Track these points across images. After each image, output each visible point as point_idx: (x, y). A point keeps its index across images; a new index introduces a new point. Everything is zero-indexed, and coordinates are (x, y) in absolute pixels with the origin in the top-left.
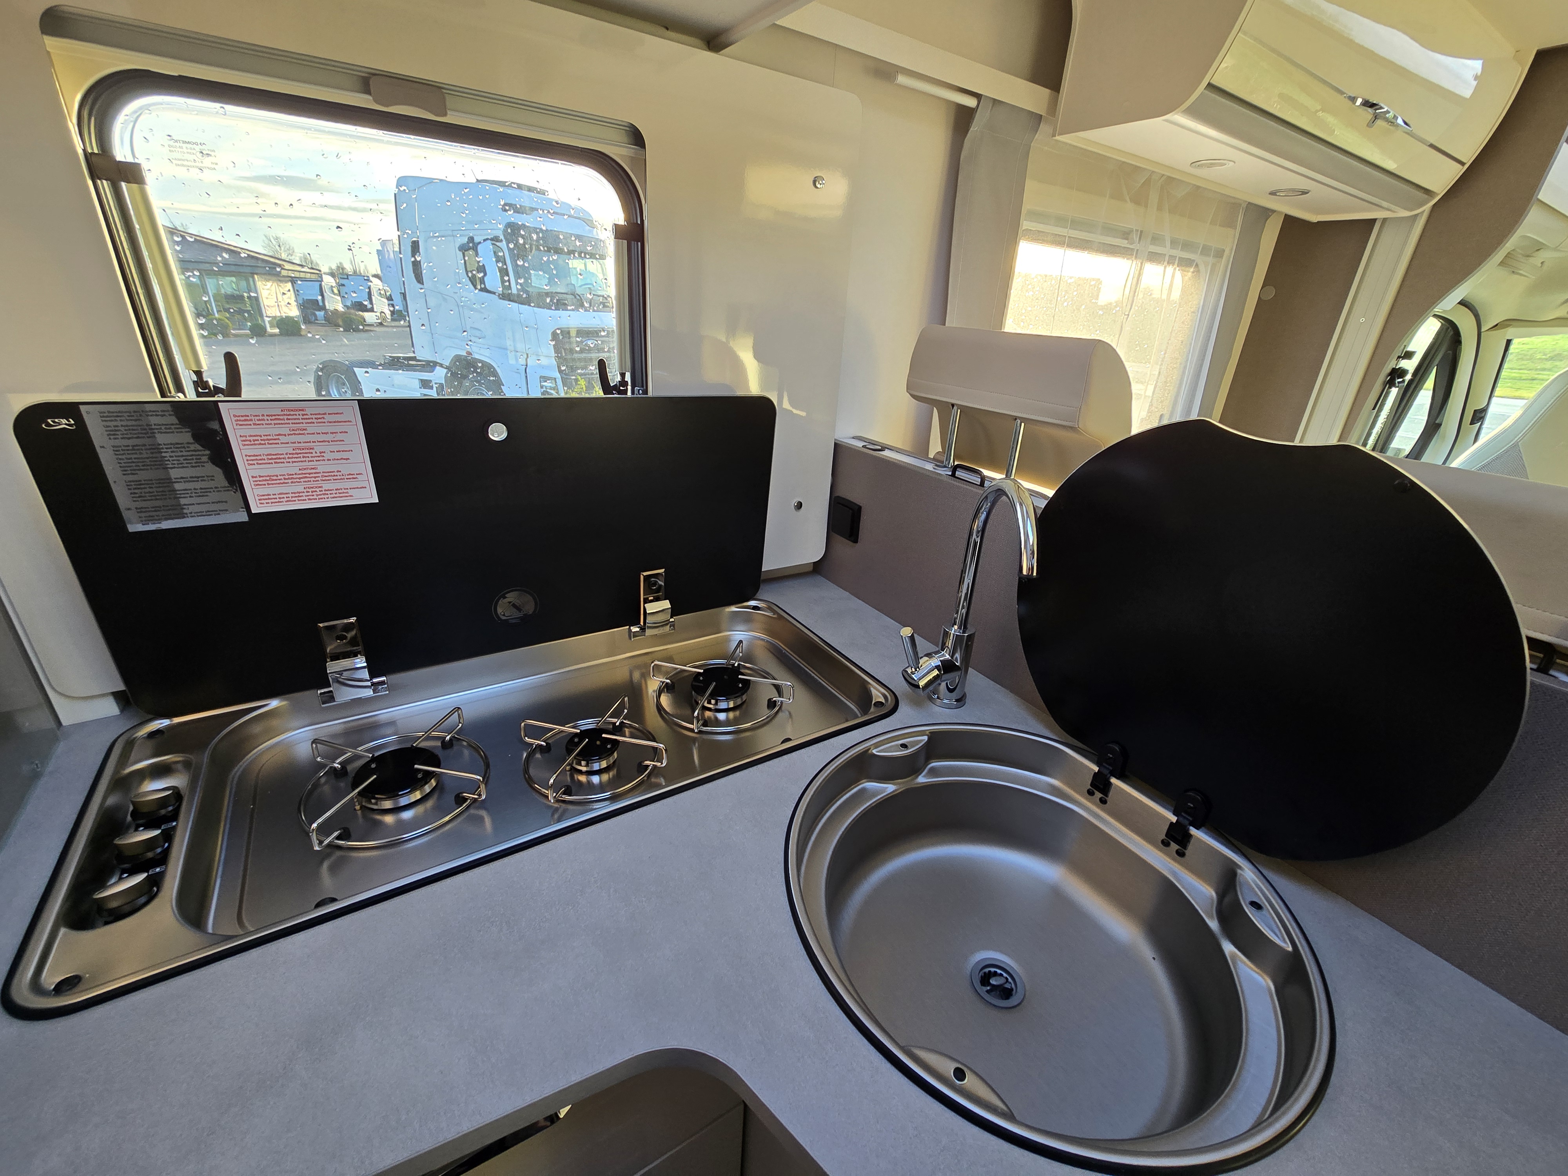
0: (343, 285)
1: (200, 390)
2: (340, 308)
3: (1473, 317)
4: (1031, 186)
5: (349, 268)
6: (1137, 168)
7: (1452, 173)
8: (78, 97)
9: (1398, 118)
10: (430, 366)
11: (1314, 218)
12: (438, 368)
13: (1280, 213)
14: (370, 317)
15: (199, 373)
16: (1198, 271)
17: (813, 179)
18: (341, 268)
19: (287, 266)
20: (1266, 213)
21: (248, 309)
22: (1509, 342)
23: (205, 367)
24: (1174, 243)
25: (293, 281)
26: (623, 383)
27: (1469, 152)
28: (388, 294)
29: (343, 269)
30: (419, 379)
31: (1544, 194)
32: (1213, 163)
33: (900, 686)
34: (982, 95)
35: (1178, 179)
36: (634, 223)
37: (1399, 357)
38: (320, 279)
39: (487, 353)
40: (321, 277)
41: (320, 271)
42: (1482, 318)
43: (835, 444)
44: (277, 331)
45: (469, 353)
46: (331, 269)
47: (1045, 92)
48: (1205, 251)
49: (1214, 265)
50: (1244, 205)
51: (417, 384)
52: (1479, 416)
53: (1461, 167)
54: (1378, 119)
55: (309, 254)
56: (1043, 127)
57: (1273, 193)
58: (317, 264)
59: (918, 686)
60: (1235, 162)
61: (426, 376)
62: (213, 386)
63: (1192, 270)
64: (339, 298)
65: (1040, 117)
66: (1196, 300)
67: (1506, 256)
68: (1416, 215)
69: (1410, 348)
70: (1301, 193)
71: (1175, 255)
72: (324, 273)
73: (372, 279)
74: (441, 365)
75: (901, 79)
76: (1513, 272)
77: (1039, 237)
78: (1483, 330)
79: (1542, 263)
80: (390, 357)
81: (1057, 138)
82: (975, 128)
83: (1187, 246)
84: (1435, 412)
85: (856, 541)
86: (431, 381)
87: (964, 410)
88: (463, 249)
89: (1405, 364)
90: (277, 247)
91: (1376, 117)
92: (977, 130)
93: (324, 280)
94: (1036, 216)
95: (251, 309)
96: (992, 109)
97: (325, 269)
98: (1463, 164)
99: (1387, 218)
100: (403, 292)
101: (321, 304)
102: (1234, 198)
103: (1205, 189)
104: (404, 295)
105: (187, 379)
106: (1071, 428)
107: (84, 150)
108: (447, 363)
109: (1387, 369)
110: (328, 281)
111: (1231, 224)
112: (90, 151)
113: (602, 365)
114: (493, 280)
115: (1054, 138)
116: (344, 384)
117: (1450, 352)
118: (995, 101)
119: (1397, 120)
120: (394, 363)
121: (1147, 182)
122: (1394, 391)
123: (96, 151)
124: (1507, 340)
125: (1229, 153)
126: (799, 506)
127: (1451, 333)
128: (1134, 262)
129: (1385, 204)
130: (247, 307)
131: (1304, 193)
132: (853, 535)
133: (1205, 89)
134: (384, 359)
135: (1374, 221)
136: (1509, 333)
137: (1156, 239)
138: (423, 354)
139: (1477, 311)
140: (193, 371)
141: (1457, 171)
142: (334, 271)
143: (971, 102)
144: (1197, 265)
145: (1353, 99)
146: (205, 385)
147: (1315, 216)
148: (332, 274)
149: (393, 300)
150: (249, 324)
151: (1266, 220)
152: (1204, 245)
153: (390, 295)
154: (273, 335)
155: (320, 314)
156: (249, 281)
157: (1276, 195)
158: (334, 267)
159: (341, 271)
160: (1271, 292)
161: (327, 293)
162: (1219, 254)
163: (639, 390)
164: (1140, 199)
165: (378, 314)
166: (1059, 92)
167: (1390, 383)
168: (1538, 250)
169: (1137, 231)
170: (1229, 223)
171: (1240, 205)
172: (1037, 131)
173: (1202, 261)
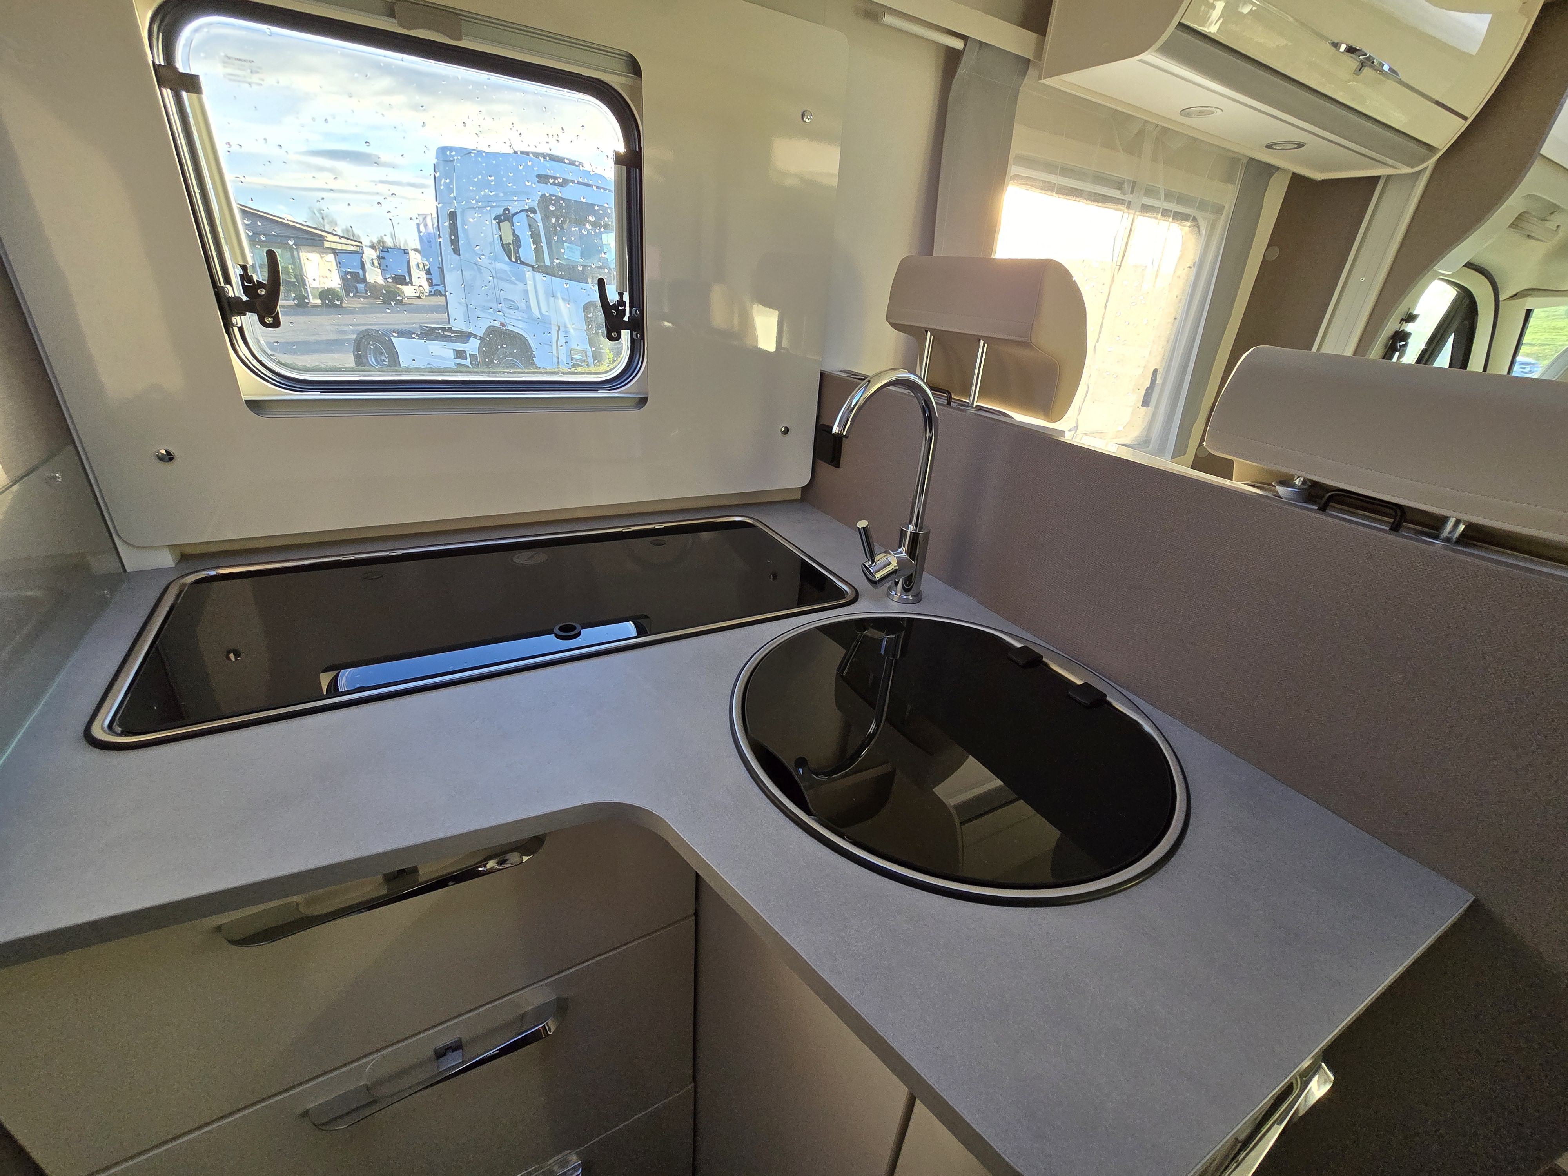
0: (384, 258)
1: (246, 284)
2: (380, 281)
3: (1488, 283)
4: (1019, 131)
5: (389, 242)
6: (1129, 116)
7: (1454, 128)
8: (149, 14)
9: (1383, 65)
10: (465, 336)
11: (1319, 176)
12: (472, 338)
13: (1285, 171)
14: (408, 291)
15: (244, 267)
16: (1196, 226)
17: (801, 114)
18: (381, 241)
19: (330, 237)
20: (1268, 170)
21: (293, 280)
22: (1529, 312)
23: (250, 262)
24: (1169, 196)
25: (334, 251)
26: (621, 303)
27: (1472, 107)
28: (426, 268)
29: (383, 242)
30: (454, 350)
31: (1549, 150)
32: (1203, 112)
33: (862, 585)
34: (968, 37)
35: (1173, 130)
36: (633, 150)
37: (1402, 320)
38: (361, 252)
39: (521, 325)
40: (362, 250)
41: (361, 243)
42: (1499, 286)
43: (821, 373)
44: (319, 301)
45: (502, 324)
46: (371, 242)
47: (1033, 36)
48: (1203, 206)
49: (1211, 219)
50: (1245, 161)
51: (451, 354)
53: (1463, 121)
54: (1365, 66)
55: (351, 227)
56: (1032, 72)
57: (1269, 146)
58: (359, 236)
59: (875, 581)
60: (1222, 111)
61: (460, 346)
62: (257, 281)
63: (1189, 224)
64: (379, 270)
65: (1028, 61)
66: (1192, 254)
67: (1517, 218)
68: (1420, 172)
69: (1418, 312)
70: (1296, 146)
71: (1171, 209)
72: (366, 246)
73: (410, 251)
74: (475, 336)
75: (888, 19)
76: (1529, 236)
77: (1028, 181)
78: (1500, 300)
79: (1558, 227)
80: (427, 327)
81: (1042, 81)
82: (962, 71)
83: (1181, 199)
85: (837, 466)
86: (465, 352)
87: (938, 336)
88: (499, 219)
90: (321, 219)
91: (1362, 65)
92: (964, 73)
93: (365, 252)
94: (1027, 161)
95: (295, 280)
96: (978, 52)
97: (366, 242)
98: (1465, 118)
99: (1390, 175)
100: (441, 266)
101: (362, 276)
102: (1233, 152)
103: (1201, 141)
104: (441, 269)
105: (235, 273)
106: (1025, 343)
107: (153, 62)
108: (481, 333)
110: (370, 254)
111: (1230, 180)
112: (158, 63)
113: (601, 283)
114: (527, 251)
115: (1040, 81)
116: (382, 353)
117: (1467, 322)
118: (981, 43)
119: (1383, 67)
120: (430, 334)
121: (1141, 133)
123: (163, 63)
124: (1527, 310)
125: (1214, 101)
126: (786, 431)
127: (1467, 301)
128: (1126, 215)
129: (1390, 161)
130: (291, 278)
131: (1300, 145)
132: (835, 460)
133: (1175, 28)
134: (421, 330)
135: (1378, 178)
136: (1529, 302)
137: (1150, 192)
138: (458, 325)
139: (1494, 279)
140: (240, 265)
141: (1460, 126)
142: (375, 245)
143: (958, 44)
144: (1195, 219)
145: (1336, 45)
146: (250, 279)
147: (1320, 174)
148: (373, 247)
149: (431, 274)
150: (293, 295)
151: (1270, 178)
152: (1201, 200)
153: (429, 269)
154: (315, 306)
155: (361, 286)
156: (293, 253)
157: (1273, 149)
158: (375, 241)
159: (381, 244)
160: (1276, 252)
161: (368, 266)
162: (1219, 210)
163: (636, 310)
164: (1133, 149)
165: (417, 288)
166: (1045, 36)
167: (1393, 346)
168: (1552, 213)
169: (1129, 181)
170: (1229, 179)
171: (1239, 160)
172: (1025, 75)
173: (1200, 216)
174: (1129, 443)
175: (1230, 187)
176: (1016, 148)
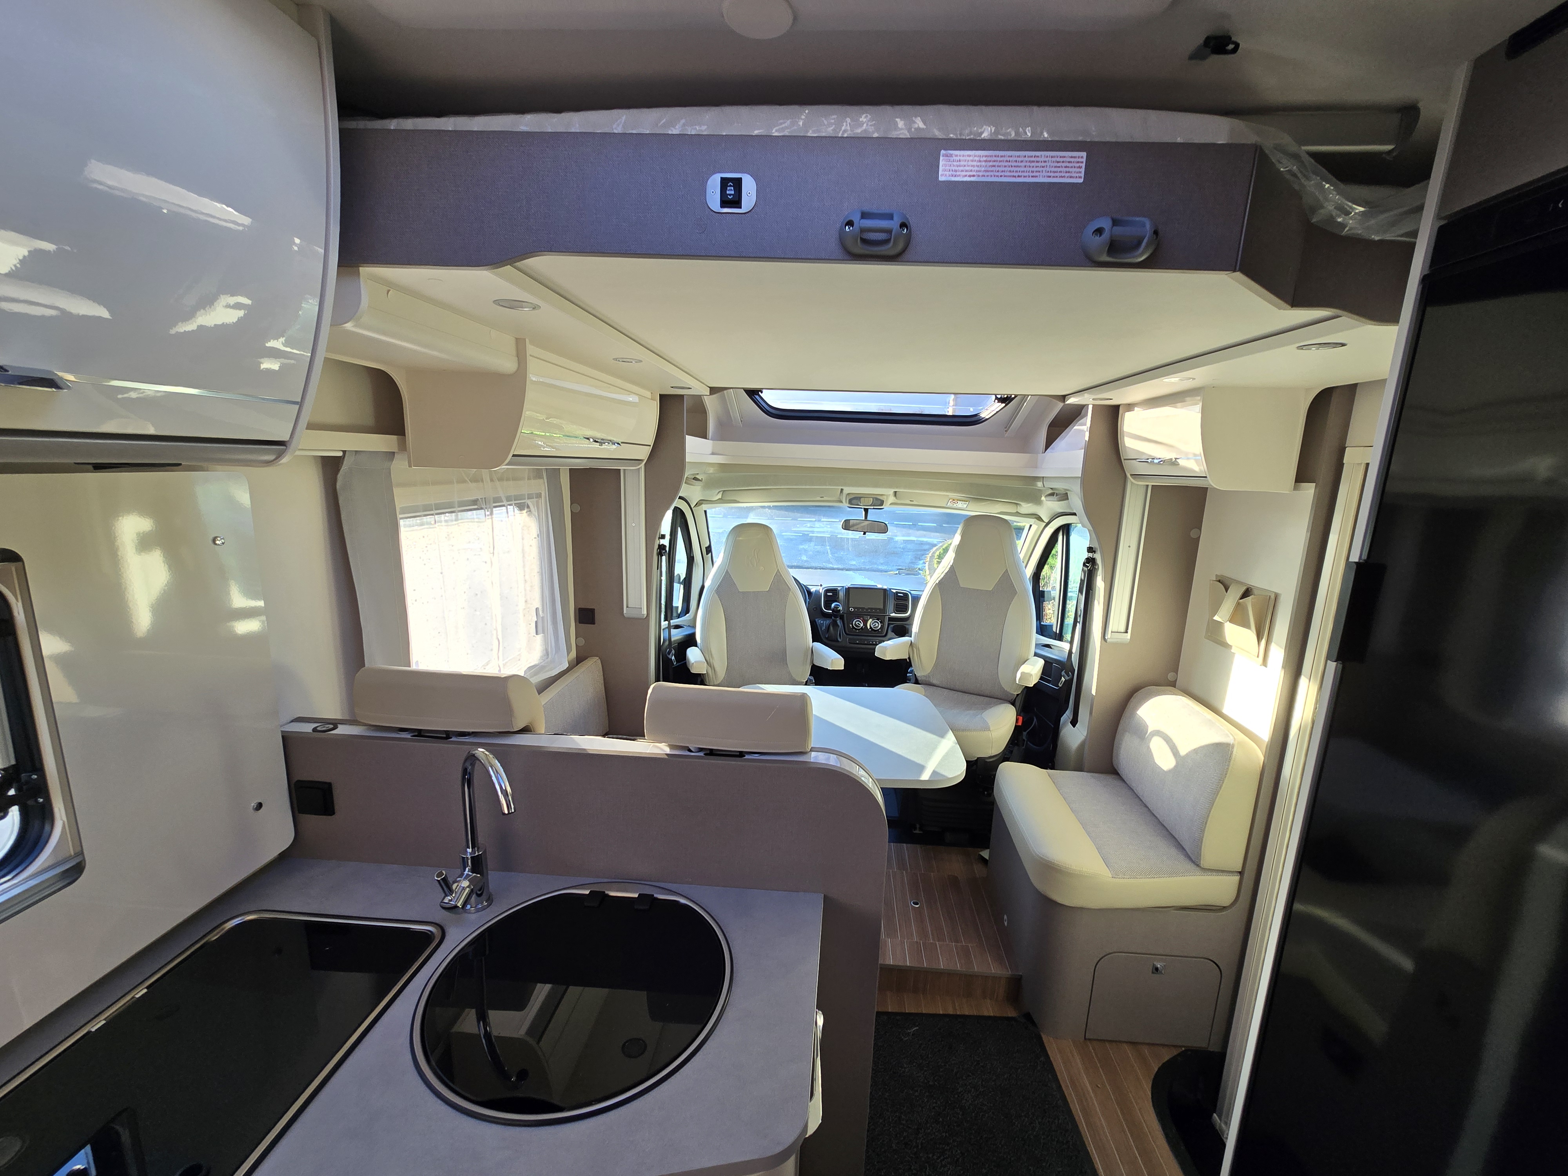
7: (645, 451)
16: (530, 511)
22: (705, 512)
27: (651, 442)
31: (688, 458)
33: (440, 916)
34: (346, 450)
37: (659, 541)
42: (690, 503)
43: (283, 737)
47: (396, 438)
48: (530, 497)
49: (537, 502)
52: (709, 550)
53: (649, 448)
56: (397, 458)
59: (456, 907)
63: (525, 511)
65: (395, 453)
68: (639, 469)
69: (662, 533)
78: (692, 507)
81: (413, 468)
82: (343, 468)
84: (688, 552)
85: (332, 814)
89: (662, 542)
92: (345, 469)
94: (408, 510)
96: (354, 457)
98: (650, 446)
99: (625, 469)
109: (656, 547)
118: (355, 451)
122: (664, 558)
126: (260, 806)
127: (679, 514)
132: (328, 809)
135: (619, 471)
136: (704, 507)
139: (686, 501)
141: (647, 450)
143: (339, 455)
144: (528, 507)
152: (528, 494)
160: (578, 508)
162: (539, 496)
163: (31, 776)
166: (404, 435)
167: (660, 554)
170: (540, 479)
172: (393, 460)
173: (529, 502)
174: (537, 663)
175: (541, 481)
176: (399, 504)
